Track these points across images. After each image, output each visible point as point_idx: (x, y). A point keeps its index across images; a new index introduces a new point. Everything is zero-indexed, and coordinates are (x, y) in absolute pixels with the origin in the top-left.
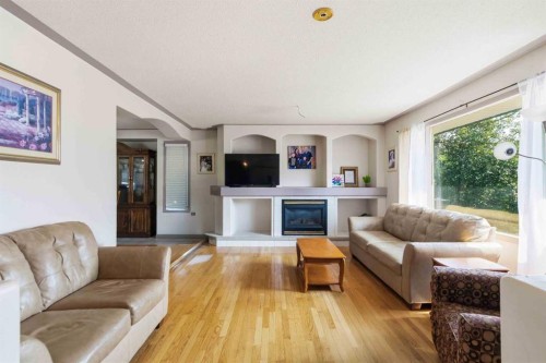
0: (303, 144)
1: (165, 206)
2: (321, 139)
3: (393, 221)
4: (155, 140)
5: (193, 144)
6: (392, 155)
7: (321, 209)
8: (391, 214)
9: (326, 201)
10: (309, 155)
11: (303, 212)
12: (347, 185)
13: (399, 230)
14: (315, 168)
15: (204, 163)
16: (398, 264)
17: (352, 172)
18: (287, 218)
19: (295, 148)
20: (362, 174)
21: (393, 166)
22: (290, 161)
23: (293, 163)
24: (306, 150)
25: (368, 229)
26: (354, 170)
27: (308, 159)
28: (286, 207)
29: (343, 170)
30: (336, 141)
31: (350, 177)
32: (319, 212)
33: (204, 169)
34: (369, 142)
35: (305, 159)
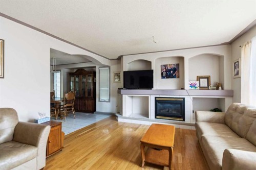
0: (171, 63)
1: (99, 99)
2: (181, 59)
3: (232, 117)
4: (95, 67)
5: (111, 67)
6: (236, 65)
7: (181, 104)
8: (231, 111)
9: (184, 99)
10: (175, 70)
11: (169, 105)
12: (201, 88)
13: (236, 126)
14: (179, 77)
15: (116, 77)
16: (218, 165)
17: (206, 79)
18: (158, 108)
19: (165, 66)
20: (214, 80)
21: (238, 74)
22: (162, 73)
23: (164, 75)
24: (173, 67)
25: (210, 121)
26: (208, 78)
27: (174, 73)
28: (157, 101)
29: (199, 78)
30: (191, 59)
31: (204, 83)
32: (179, 105)
33: (116, 80)
34: (219, 58)
35: (172, 72)
